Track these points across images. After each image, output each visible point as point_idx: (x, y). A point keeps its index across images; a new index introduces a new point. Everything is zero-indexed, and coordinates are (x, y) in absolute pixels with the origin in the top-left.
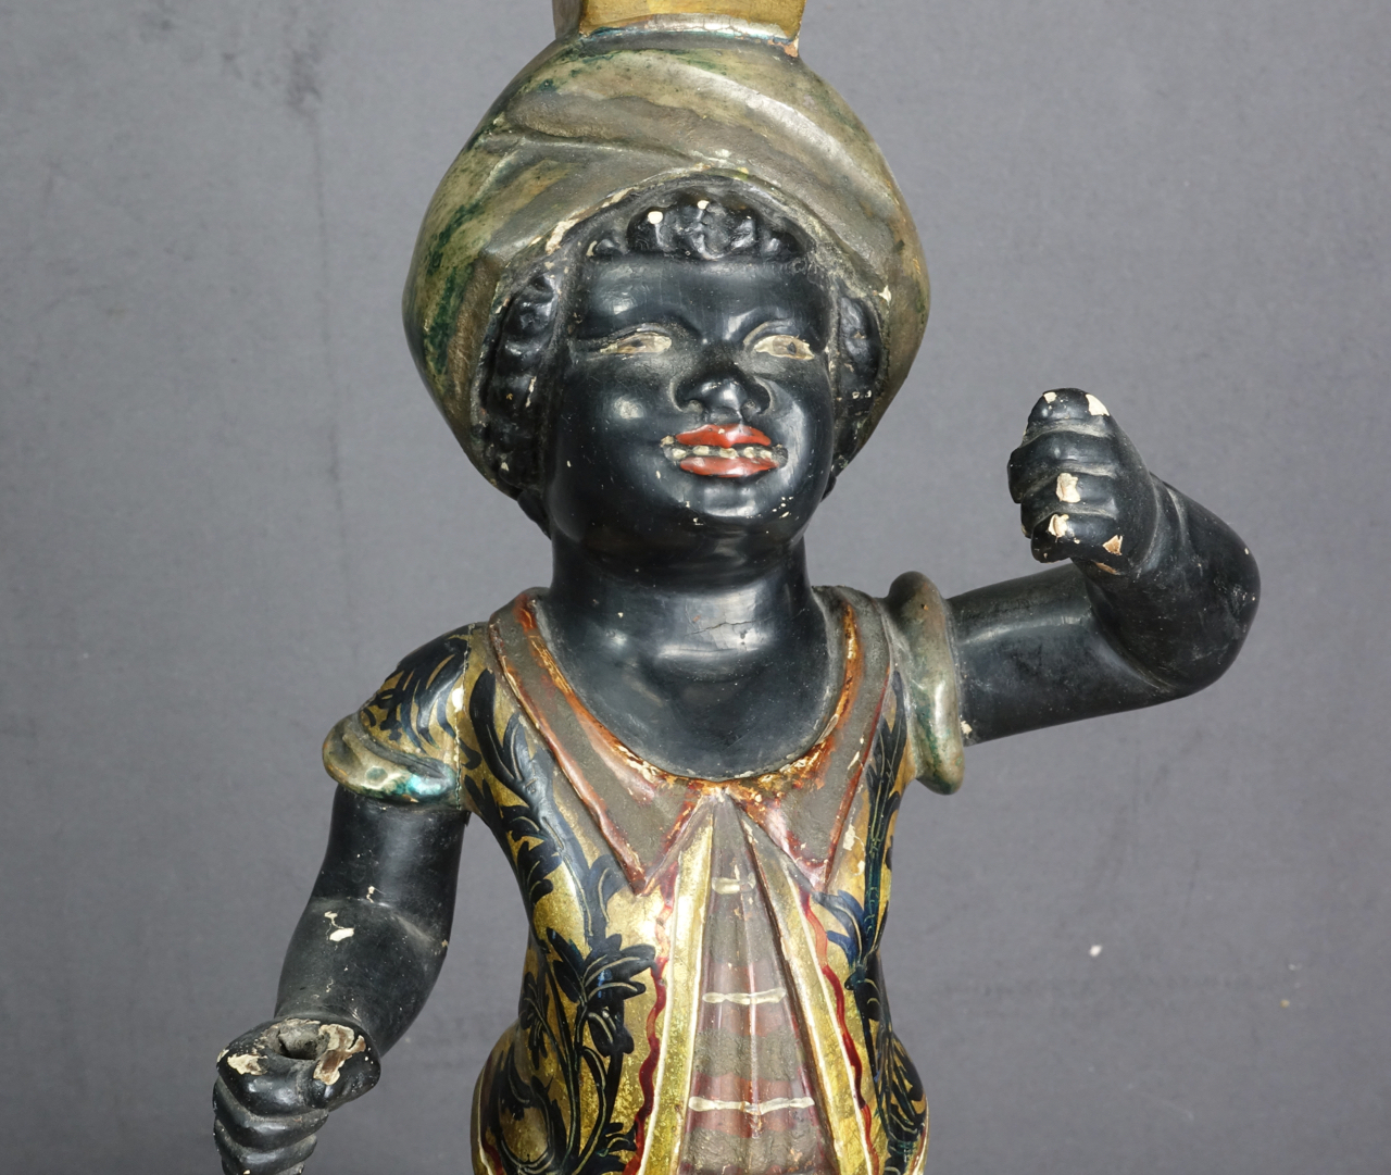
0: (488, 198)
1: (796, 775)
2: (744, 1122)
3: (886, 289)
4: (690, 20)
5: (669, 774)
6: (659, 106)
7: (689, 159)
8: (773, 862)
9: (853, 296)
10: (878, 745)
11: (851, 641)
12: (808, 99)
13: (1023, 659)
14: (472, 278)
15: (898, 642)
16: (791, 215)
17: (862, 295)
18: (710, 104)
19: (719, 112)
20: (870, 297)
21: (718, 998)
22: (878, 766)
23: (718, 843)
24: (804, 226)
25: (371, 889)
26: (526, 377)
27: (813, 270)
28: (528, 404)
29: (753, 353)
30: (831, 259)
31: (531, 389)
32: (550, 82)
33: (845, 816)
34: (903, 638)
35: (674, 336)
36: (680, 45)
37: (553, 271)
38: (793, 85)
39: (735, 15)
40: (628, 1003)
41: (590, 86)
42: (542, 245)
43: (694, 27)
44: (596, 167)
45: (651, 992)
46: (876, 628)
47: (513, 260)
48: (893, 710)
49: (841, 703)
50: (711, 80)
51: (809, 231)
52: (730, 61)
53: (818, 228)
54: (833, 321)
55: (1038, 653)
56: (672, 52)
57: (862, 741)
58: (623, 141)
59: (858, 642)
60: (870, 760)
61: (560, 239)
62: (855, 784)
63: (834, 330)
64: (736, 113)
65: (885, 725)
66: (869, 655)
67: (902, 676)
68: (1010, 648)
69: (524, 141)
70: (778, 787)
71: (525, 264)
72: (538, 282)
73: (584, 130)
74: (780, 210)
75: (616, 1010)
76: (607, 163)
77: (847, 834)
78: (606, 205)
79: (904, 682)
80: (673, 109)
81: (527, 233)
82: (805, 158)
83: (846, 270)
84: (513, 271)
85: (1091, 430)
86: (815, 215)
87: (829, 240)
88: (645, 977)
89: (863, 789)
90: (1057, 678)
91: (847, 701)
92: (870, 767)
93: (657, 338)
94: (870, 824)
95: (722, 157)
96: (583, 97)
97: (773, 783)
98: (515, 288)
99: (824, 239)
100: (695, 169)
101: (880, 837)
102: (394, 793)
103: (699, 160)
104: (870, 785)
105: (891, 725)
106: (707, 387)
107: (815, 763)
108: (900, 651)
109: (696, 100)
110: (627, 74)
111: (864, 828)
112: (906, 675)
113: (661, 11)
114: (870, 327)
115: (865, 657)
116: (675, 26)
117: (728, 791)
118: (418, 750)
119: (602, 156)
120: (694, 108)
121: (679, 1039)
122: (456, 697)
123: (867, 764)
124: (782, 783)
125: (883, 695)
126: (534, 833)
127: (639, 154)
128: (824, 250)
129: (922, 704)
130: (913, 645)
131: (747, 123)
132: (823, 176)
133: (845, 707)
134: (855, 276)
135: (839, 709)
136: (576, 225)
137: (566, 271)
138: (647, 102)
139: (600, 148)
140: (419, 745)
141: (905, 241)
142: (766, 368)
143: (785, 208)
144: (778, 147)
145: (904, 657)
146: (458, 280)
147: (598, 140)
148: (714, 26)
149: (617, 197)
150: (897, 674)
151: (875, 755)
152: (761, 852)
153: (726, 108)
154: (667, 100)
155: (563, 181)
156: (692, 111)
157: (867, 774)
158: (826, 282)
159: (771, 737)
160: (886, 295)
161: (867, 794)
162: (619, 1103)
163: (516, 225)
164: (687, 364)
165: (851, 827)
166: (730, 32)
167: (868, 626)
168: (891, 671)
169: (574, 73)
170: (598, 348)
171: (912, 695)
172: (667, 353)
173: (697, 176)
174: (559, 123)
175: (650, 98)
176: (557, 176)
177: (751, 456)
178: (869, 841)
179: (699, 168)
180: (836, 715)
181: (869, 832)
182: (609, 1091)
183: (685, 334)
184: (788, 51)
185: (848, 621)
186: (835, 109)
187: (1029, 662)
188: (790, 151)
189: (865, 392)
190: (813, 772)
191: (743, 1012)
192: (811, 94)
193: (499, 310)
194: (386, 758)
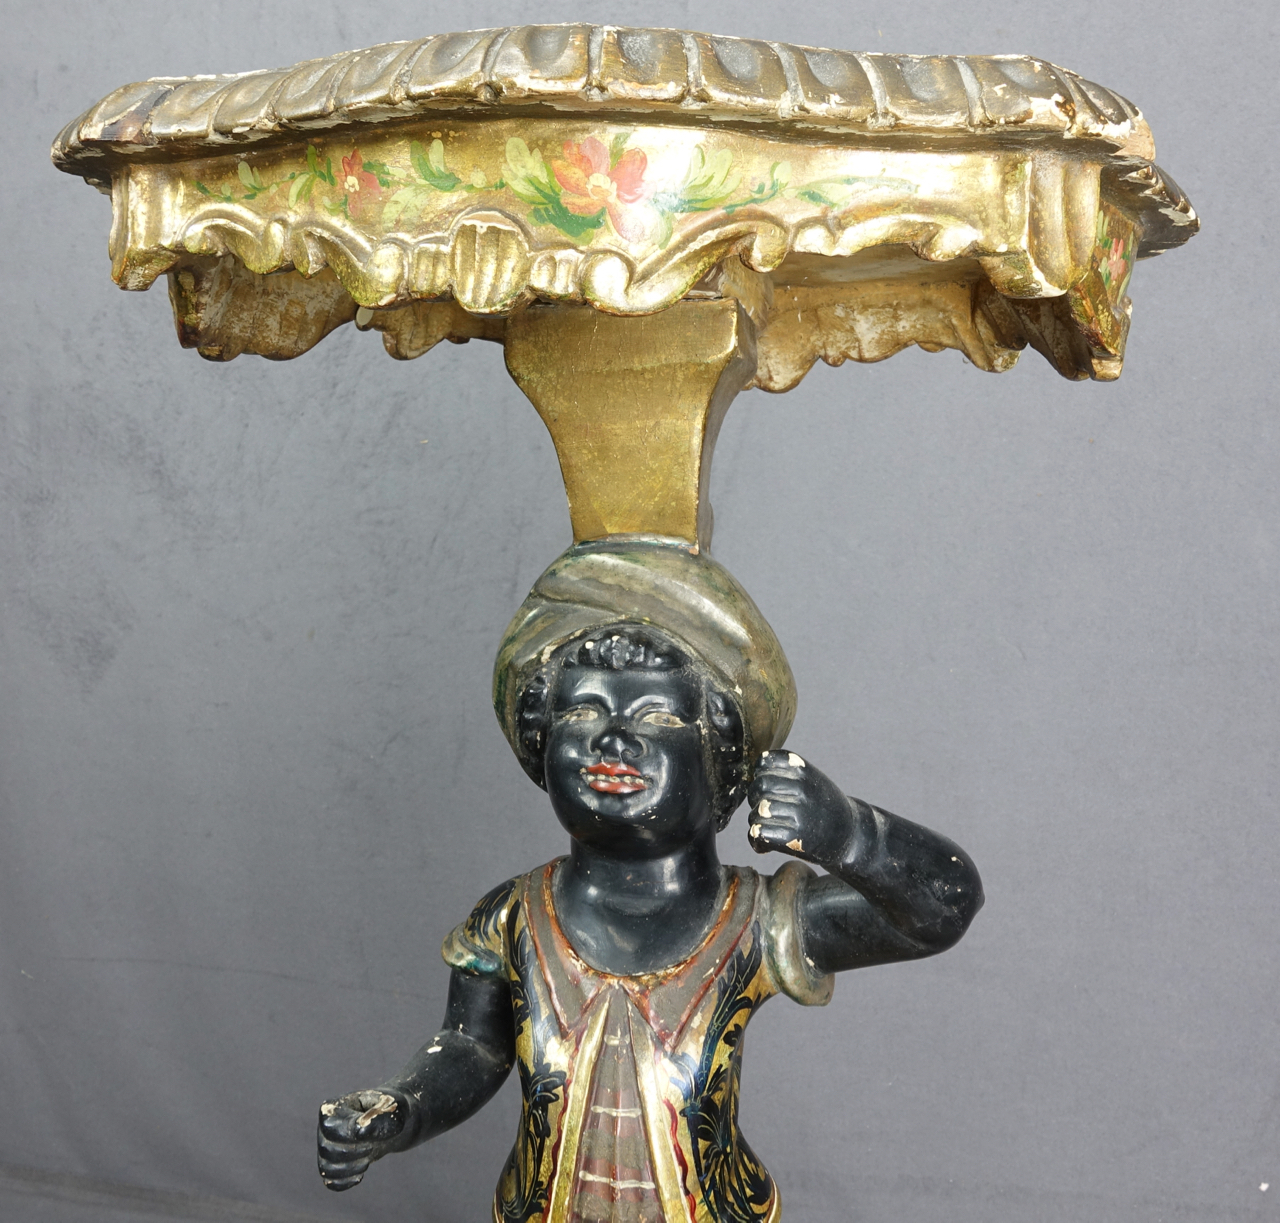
0: (520, 632)
1: (665, 978)
2: (611, 1192)
3: (737, 687)
4: (632, 536)
5: (591, 968)
6: (604, 584)
7: (619, 613)
8: (641, 1029)
9: (717, 691)
10: (732, 966)
11: (728, 900)
12: (696, 579)
13: (836, 920)
14: (507, 676)
15: (765, 903)
16: (676, 644)
17: (725, 690)
18: (633, 582)
19: (636, 587)
20: (729, 691)
21: (600, 1110)
22: (730, 979)
23: (612, 1012)
24: (685, 650)
25: (461, 1026)
26: (534, 732)
27: (688, 675)
28: (539, 747)
29: (641, 722)
30: (703, 670)
31: (538, 738)
32: (554, 570)
33: (696, 1007)
34: (768, 901)
35: (599, 712)
36: (624, 550)
37: (546, 673)
38: (687, 571)
39: (656, 533)
40: (550, 1106)
41: (571, 573)
42: (538, 659)
43: (634, 539)
44: (570, 616)
45: (561, 1101)
46: (750, 893)
47: (523, 667)
48: (749, 945)
49: (709, 937)
50: (636, 569)
51: (689, 654)
52: (649, 558)
53: (693, 651)
54: (703, 705)
55: (845, 916)
56: (617, 553)
57: (718, 961)
58: (586, 603)
59: (732, 900)
60: (724, 973)
61: (548, 656)
62: (707, 989)
63: (704, 710)
64: (647, 587)
65: (741, 954)
66: (738, 909)
67: (761, 924)
68: (829, 913)
69: (544, 602)
70: (651, 983)
71: (531, 669)
72: (540, 680)
73: (567, 596)
74: (668, 641)
75: (545, 1110)
76: (576, 614)
77: (696, 1018)
78: (572, 637)
79: (762, 928)
80: (610, 585)
81: (532, 651)
82: (686, 612)
83: (714, 676)
84: (525, 673)
85: (790, 775)
86: (690, 645)
87: (700, 658)
88: (559, 1090)
89: (714, 993)
90: (857, 933)
91: (714, 936)
92: (722, 978)
93: (591, 712)
94: (715, 1013)
95: (636, 610)
96: (567, 578)
97: (648, 980)
98: (527, 682)
99: (697, 658)
100: (620, 618)
101: (721, 1023)
102: (465, 968)
103: (622, 613)
104: (720, 988)
105: (745, 956)
106: (606, 740)
107: (680, 971)
108: (764, 909)
109: (624, 580)
110: (591, 566)
111: (709, 1016)
112: (764, 924)
113: (614, 532)
114: (729, 709)
115: (735, 909)
116: (623, 540)
117: (621, 982)
118: (482, 944)
119: (575, 611)
120: (622, 584)
121: (571, 1131)
122: (504, 914)
123: (719, 976)
124: (655, 981)
125: (741, 935)
126: (520, 998)
127: (594, 610)
128: (698, 664)
129: (770, 943)
130: (772, 904)
131: (653, 593)
132: (697, 622)
133: (711, 939)
134: (719, 680)
135: (707, 940)
136: (557, 648)
137: (553, 673)
138: (598, 581)
139: (575, 606)
140: (483, 941)
141: (752, 659)
142: (648, 731)
143: (673, 640)
144: (669, 606)
145: (765, 912)
146: (503, 677)
147: (575, 602)
148: (645, 539)
149: (578, 634)
150: (757, 922)
151: (728, 971)
152: (634, 1021)
153: (641, 584)
154: (608, 580)
155: (553, 624)
156: (621, 586)
157: (719, 982)
158: (698, 682)
159: (660, 953)
160: (738, 690)
161: (716, 994)
162: (542, 1169)
163: (527, 649)
164: (601, 727)
165: (699, 1014)
166: (655, 542)
167: (745, 892)
168: (753, 919)
169: (566, 565)
170: (561, 717)
171: (766, 937)
172: (595, 720)
173: (622, 622)
174: (556, 593)
175: (600, 579)
176: (551, 621)
177: (628, 782)
178: (711, 1024)
179: (623, 617)
180: (704, 944)
181: (713, 1018)
182: (538, 1161)
183: (603, 710)
184: (691, 552)
185: (732, 887)
186: (714, 583)
187: (840, 922)
188: (676, 608)
189: (730, 748)
190: (677, 976)
191: (613, 1120)
192: (698, 575)
193: (521, 694)
194: (465, 947)
